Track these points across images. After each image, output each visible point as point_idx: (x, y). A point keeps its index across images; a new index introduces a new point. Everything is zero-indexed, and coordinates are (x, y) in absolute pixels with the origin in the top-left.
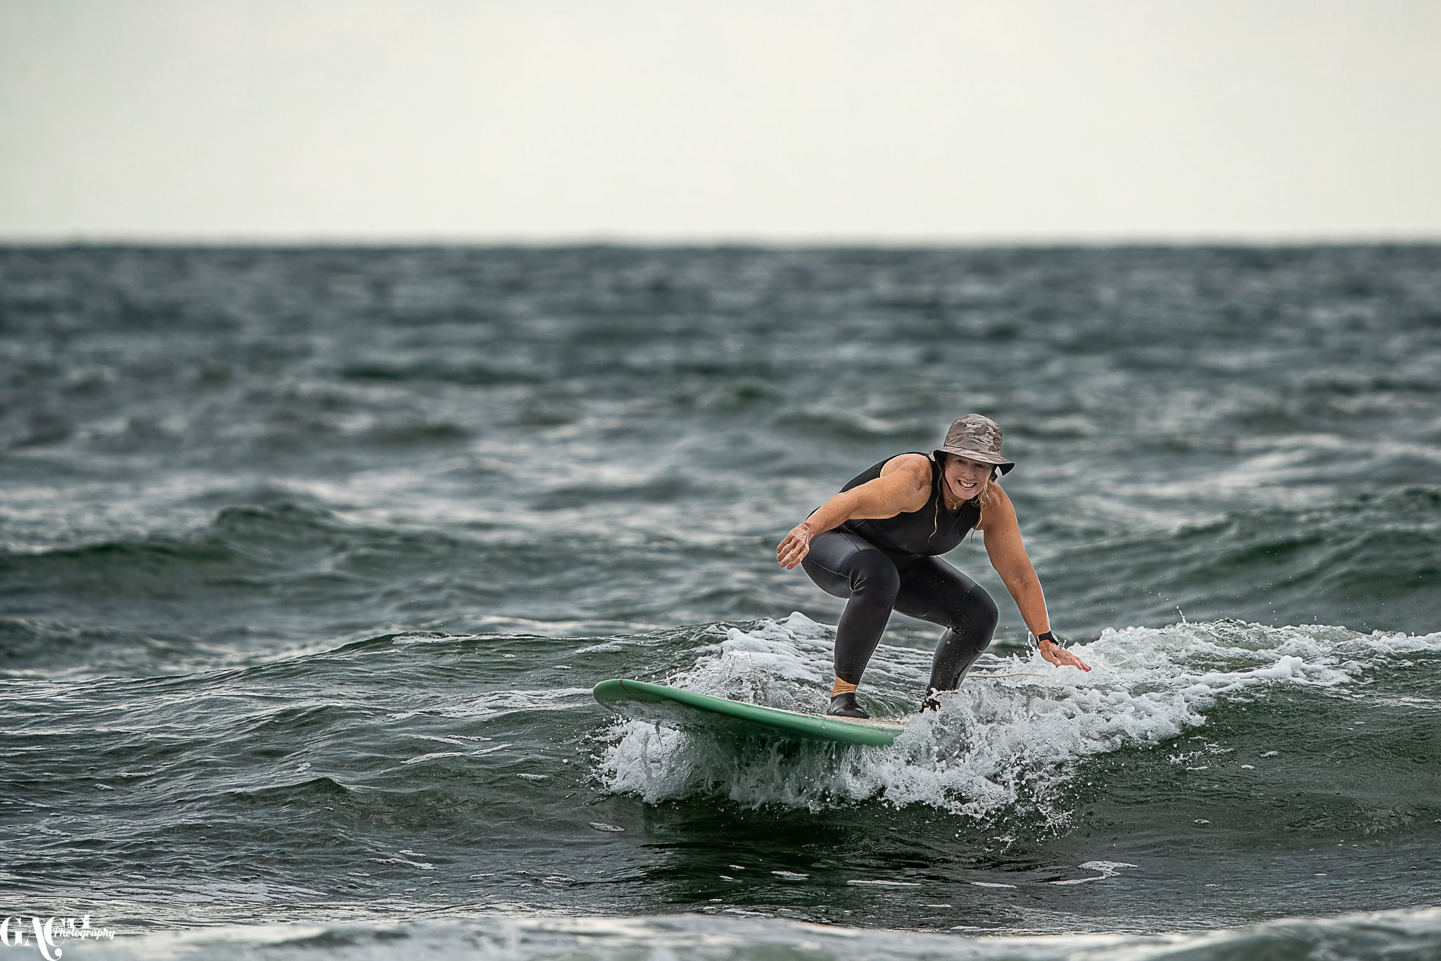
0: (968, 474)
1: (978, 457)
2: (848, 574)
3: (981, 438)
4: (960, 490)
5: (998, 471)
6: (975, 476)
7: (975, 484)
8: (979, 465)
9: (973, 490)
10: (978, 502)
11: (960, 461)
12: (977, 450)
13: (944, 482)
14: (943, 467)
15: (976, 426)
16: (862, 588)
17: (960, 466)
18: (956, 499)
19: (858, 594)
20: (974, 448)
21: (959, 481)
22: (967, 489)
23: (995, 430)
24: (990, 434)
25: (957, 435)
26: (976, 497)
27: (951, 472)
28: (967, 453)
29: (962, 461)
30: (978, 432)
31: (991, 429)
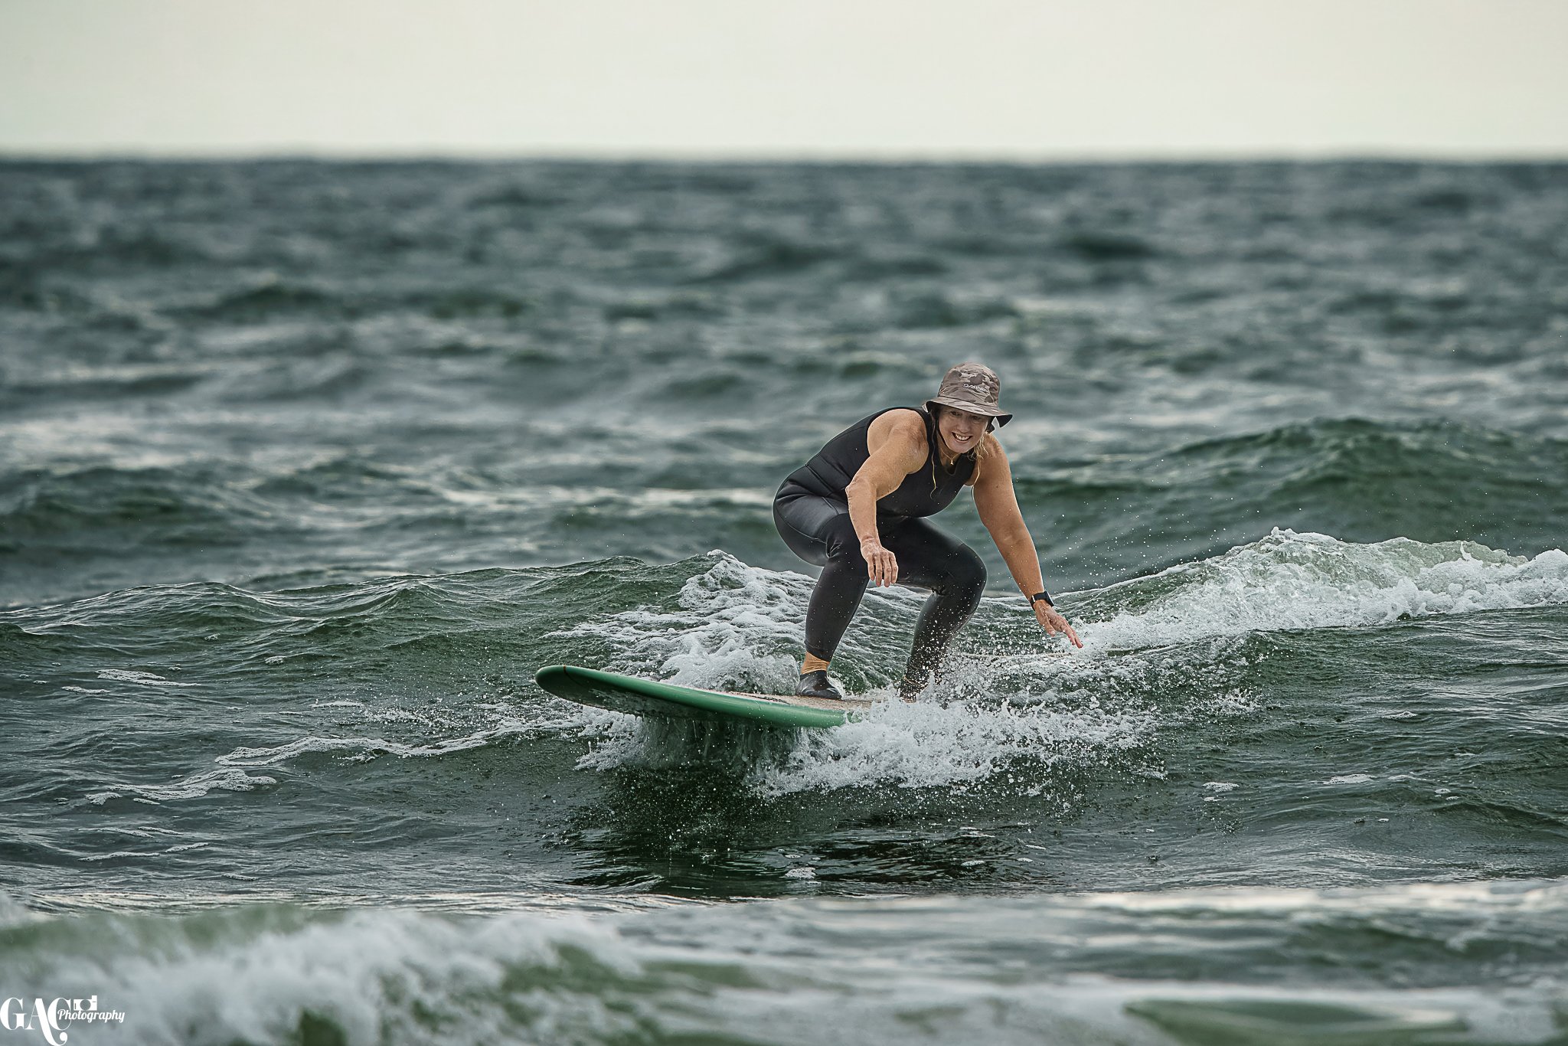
0: (963, 427)
1: (973, 409)
2: (824, 540)
3: (977, 388)
4: (956, 445)
5: (995, 423)
6: (970, 428)
7: (970, 437)
8: (974, 417)
9: (969, 443)
10: (975, 455)
11: (954, 413)
12: (973, 402)
13: (938, 436)
14: (937, 419)
15: (971, 375)
16: (837, 554)
17: (955, 418)
18: (951, 453)
19: (832, 560)
20: (969, 399)
21: (954, 434)
22: (962, 443)
23: (992, 379)
24: (986, 383)
25: (952, 384)
26: (972, 450)
27: (945, 424)
28: (962, 405)
29: (956, 413)
30: (974, 382)
31: (987, 378)
